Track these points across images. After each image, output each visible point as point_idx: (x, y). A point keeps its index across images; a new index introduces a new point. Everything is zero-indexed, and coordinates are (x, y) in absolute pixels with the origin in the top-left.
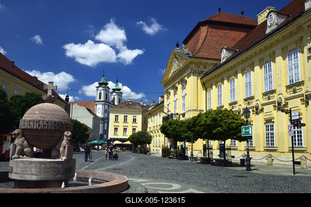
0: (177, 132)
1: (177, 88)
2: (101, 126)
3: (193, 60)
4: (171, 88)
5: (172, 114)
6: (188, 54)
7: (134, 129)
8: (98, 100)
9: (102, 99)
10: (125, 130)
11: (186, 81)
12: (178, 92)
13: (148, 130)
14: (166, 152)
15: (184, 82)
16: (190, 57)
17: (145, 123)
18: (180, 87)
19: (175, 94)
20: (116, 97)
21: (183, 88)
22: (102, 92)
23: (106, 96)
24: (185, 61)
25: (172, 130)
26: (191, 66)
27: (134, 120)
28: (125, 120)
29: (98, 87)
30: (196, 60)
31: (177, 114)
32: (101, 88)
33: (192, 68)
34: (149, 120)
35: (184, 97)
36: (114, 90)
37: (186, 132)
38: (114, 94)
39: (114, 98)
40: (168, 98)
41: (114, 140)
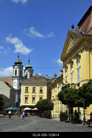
0: (71, 98)
1: (73, 63)
2: (17, 96)
3: (85, 37)
4: (69, 63)
5: (69, 84)
6: (81, 33)
7: (41, 98)
8: (14, 75)
9: (17, 75)
10: (34, 99)
11: (80, 56)
12: (73, 66)
13: (52, 98)
14: (63, 116)
15: (78, 57)
16: (83, 35)
17: (49, 93)
18: (75, 61)
19: (71, 67)
20: (28, 73)
21: (78, 62)
22: (17, 69)
23: (21, 73)
24: (79, 39)
25: (67, 97)
26: (83, 43)
27: (41, 91)
28: (34, 91)
29: (15, 66)
30: (88, 38)
31: (73, 84)
32: (16, 67)
33: (84, 44)
34: (53, 91)
35: (78, 69)
36: (27, 68)
37: (79, 99)
38: (27, 71)
39: (27, 74)
40: (66, 72)
41: (25, 107)
